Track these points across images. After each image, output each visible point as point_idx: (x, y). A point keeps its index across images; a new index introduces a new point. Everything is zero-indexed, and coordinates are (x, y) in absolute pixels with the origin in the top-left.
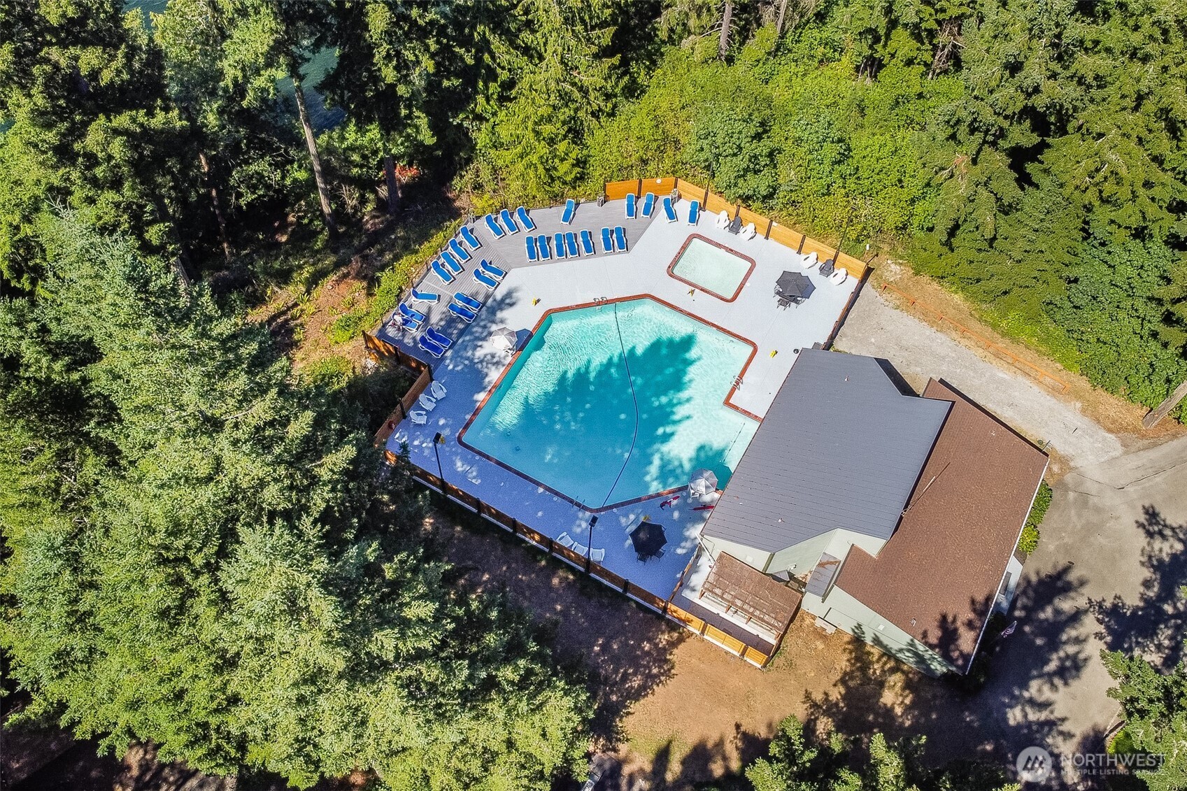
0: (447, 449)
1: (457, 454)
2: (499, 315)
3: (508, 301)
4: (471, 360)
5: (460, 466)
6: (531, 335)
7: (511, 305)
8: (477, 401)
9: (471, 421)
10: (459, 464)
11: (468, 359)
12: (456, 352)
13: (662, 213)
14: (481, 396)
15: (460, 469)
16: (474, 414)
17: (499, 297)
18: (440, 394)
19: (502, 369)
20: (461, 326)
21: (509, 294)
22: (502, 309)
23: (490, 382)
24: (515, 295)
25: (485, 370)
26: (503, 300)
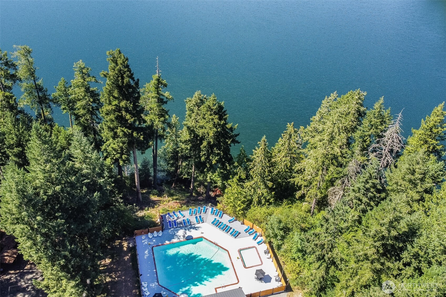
0: (148, 246)
1: (149, 249)
2: (192, 230)
3: (197, 228)
4: (175, 234)
5: (146, 252)
6: (192, 239)
7: (196, 230)
8: (165, 242)
9: (159, 245)
10: (147, 251)
11: (174, 233)
12: (174, 230)
13: (253, 236)
14: (167, 242)
15: (146, 253)
16: (162, 245)
17: (196, 226)
18: (160, 235)
19: (178, 240)
20: (181, 226)
21: (198, 227)
22: (193, 229)
23: (173, 241)
24: (200, 228)
25: (175, 238)
26: (196, 227)
